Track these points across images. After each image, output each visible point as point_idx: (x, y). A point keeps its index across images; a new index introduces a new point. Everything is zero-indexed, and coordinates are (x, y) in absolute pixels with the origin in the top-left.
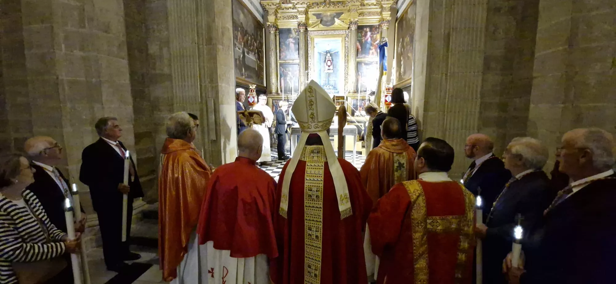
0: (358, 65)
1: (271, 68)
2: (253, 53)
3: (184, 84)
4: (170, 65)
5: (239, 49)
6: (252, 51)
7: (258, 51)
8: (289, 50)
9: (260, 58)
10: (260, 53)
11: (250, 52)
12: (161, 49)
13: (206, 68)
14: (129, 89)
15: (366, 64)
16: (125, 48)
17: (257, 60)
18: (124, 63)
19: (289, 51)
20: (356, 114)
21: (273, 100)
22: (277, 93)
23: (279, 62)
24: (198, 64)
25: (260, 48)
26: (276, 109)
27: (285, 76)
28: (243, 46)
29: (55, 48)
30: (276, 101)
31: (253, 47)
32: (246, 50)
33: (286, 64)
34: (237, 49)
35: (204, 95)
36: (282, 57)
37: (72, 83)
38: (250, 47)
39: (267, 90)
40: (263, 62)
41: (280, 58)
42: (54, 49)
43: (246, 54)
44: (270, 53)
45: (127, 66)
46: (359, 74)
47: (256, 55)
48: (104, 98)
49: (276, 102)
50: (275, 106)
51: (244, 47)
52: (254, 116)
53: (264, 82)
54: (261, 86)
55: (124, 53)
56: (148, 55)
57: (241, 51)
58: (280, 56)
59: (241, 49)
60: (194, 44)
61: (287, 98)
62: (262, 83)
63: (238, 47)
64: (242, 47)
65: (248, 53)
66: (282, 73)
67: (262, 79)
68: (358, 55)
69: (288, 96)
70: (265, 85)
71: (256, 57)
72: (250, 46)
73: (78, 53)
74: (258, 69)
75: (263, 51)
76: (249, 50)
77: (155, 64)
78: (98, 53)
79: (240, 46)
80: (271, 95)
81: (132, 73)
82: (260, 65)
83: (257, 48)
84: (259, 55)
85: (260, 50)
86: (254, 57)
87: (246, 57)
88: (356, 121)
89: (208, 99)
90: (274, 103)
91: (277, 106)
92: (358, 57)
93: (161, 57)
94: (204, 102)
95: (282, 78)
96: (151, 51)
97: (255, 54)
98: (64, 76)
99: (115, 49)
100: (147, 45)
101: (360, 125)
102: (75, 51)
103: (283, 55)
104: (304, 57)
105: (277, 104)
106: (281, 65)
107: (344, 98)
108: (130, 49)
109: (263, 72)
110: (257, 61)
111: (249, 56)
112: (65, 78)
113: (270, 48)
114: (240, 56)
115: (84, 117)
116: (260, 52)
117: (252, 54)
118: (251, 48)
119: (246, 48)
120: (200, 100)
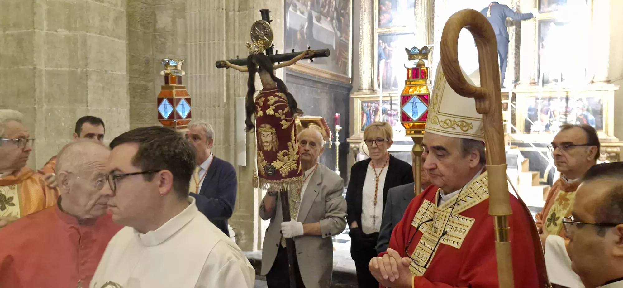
0: (542, 28)
1: (362, 43)
2: (329, 19)
3: (203, 74)
4: (185, 46)
5: (302, 13)
6: (326, 16)
7: (337, 14)
8: (396, 7)
9: (342, 27)
10: (341, 18)
11: (322, 17)
12: (174, 22)
13: (237, 47)
14: (126, 83)
15: (557, 24)
16: (124, 22)
17: (336, 30)
18: (121, 44)
19: (397, 10)
20: (532, 128)
21: (363, 102)
22: (372, 89)
23: (377, 31)
24: (225, 41)
25: (342, 9)
26: (367, 119)
27: (388, 57)
28: (309, 8)
29: (35, 26)
30: (369, 104)
31: (329, 7)
32: (314, 14)
33: (390, 35)
34: (298, 13)
35: (232, 92)
36: (382, 22)
37: (52, 75)
38: (322, 9)
39: (353, 85)
40: (347, 34)
41: (379, 24)
42: (34, 29)
43: (315, 21)
44: (361, 17)
45: (125, 49)
46: (542, 45)
47: (334, 21)
48: (90, 97)
49: (368, 106)
50: (367, 114)
51: (311, 9)
52: (310, 126)
53: (348, 70)
54: (343, 78)
55: (123, 29)
56: (155, 30)
57: (305, 16)
58: (379, 21)
59: (306, 13)
60: (221, 10)
61: (389, 99)
62: (345, 72)
63: (299, 9)
64: (307, 11)
65: (319, 20)
66: (382, 51)
67: (346, 64)
68: (542, 6)
69: (391, 95)
70: (350, 76)
71: (334, 25)
72: (324, 6)
73: (63, 32)
74: (336, 47)
75: (348, 14)
76: (321, 13)
77: (164, 43)
78: (87, 32)
79: (303, 8)
80: (360, 93)
81: (132, 60)
82: (341, 39)
83: (336, 9)
84: (339, 20)
85: (342, 11)
86: (331, 26)
87: (314, 25)
88: (533, 144)
89: (237, 98)
90: (365, 108)
91: (370, 113)
92: (541, 10)
93: (174, 33)
94: (232, 102)
95: (382, 62)
96: (160, 25)
97: (331, 21)
98: (42, 66)
99: (109, 25)
100: (155, 15)
101: (543, 153)
102: (59, 30)
103: (385, 18)
104: (424, 18)
105: (370, 110)
106: (380, 36)
107: (508, 96)
108: (130, 24)
109: (347, 51)
110: (336, 34)
111: (321, 23)
112: (44, 69)
113: (360, 7)
114: (304, 25)
115: (63, 124)
116: (343, 15)
117: (326, 20)
118: (324, 9)
119: (314, 10)
120: (225, 101)
